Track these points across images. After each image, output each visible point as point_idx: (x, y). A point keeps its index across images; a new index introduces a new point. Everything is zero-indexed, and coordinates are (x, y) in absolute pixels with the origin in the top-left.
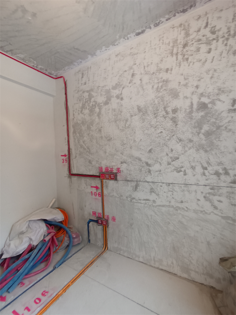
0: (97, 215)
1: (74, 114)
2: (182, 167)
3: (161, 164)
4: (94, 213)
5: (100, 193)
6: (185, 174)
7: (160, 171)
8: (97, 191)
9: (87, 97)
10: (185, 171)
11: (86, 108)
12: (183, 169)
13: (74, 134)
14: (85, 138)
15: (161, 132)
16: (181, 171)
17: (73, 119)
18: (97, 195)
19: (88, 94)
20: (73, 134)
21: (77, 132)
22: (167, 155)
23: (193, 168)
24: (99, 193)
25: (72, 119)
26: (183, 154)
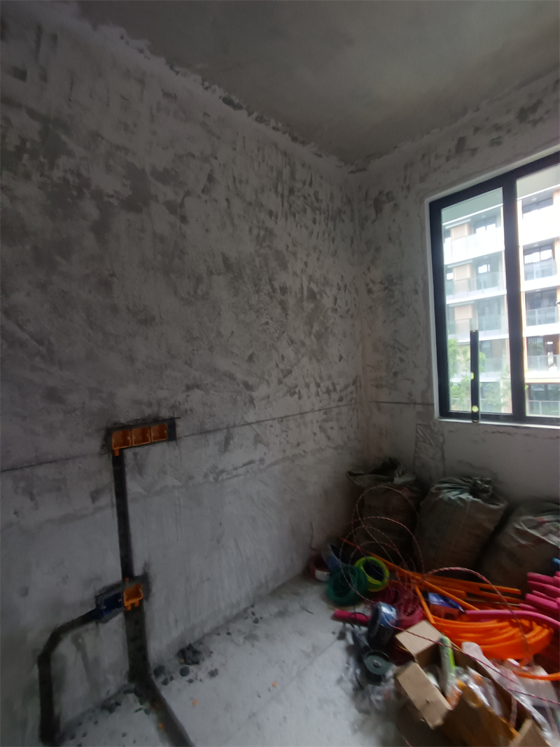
2: (296, 386)
3: (268, 384)
6: (300, 398)
7: (268, 397)
10: (299, 391)
12: (297, 390)
15: (267, 323)
16: (295, 393)
22: (277, 365)
23: (307, 386)
26: (296, 364)
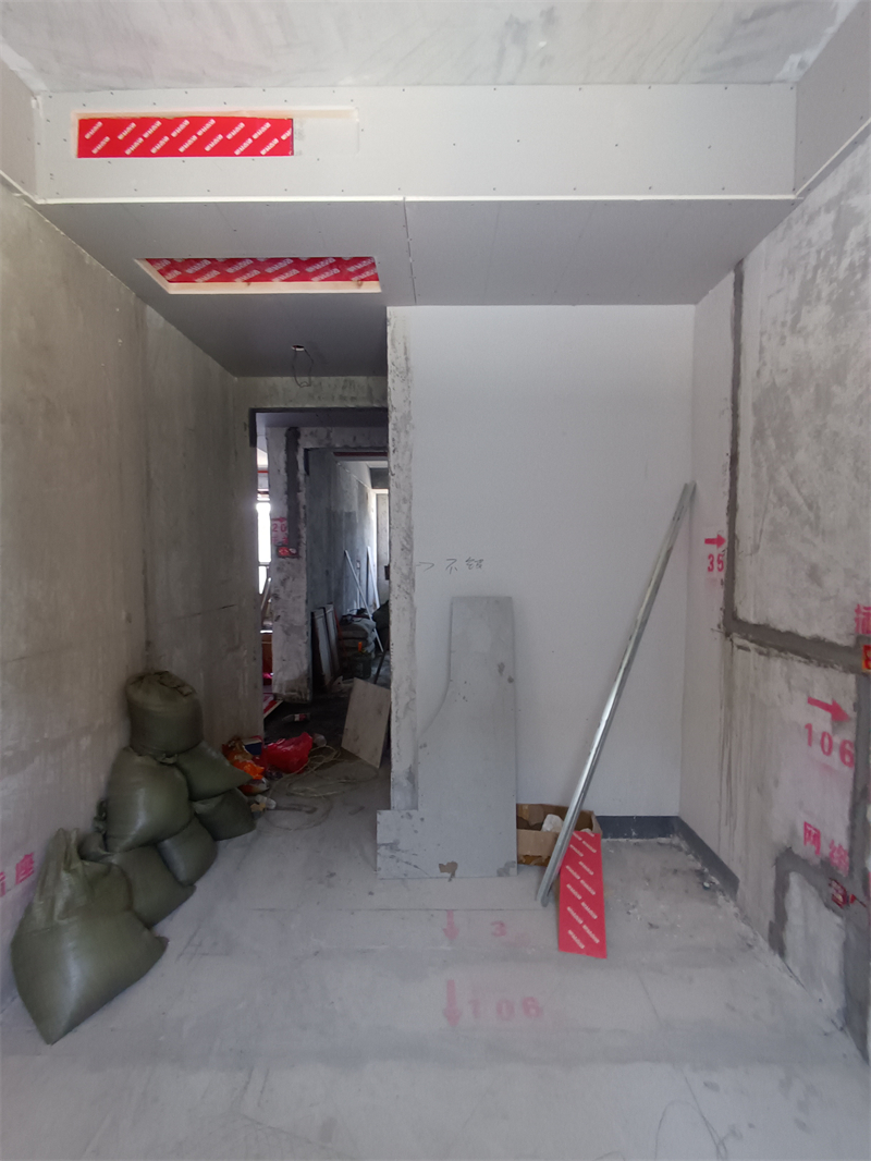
0: (826, 850)
1: (762, 350)
4: (813, 836)
5: (847, 747)
8: (834, 729)
9: (828, 235)
11: (819, 298)
13: (757, 442)
14: (801, 456)
17: (758, 373)
18: (836, 754)
19: (831, 217)
20: (754, 443)
21: (769, 432)
24: (844, 742)
25: (755, 374)
